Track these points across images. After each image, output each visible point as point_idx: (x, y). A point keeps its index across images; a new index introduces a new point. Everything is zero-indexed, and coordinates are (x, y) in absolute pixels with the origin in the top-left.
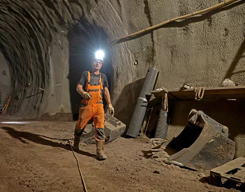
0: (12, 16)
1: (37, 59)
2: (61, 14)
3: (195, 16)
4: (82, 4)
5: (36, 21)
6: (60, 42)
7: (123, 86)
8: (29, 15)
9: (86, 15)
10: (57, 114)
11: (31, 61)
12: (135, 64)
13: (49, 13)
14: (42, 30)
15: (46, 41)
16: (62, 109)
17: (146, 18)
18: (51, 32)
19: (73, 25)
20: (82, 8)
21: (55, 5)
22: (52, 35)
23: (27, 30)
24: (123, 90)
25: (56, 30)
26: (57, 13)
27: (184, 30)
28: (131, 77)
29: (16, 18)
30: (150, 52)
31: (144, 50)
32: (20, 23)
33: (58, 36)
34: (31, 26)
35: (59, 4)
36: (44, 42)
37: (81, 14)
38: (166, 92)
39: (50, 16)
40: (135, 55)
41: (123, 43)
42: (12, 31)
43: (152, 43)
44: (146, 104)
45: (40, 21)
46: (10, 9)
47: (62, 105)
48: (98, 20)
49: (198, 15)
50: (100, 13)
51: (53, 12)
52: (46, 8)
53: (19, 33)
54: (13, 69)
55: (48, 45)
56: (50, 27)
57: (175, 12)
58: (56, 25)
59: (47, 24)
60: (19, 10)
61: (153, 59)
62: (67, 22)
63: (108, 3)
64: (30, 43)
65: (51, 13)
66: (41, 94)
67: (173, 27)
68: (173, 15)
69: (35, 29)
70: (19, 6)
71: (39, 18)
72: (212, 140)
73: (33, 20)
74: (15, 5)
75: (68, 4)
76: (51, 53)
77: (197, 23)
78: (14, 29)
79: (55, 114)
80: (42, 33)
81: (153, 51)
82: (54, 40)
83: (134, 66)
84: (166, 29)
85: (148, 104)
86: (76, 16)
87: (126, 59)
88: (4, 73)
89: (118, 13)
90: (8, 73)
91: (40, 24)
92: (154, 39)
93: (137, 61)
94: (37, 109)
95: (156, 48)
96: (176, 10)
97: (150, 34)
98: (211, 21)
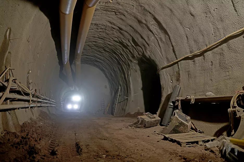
0: (107, 54)
1: (123, 78)
2: (132, 52)
3: (197, 54)
4: (142, 46)
5: (120, 55)
6: (135, 68)
7: (166, 96)
8: (116, 53)
9: (145, 53)
10: (135, 113)
11: (120, 79)
12: (171, 82)
13: (126, 52)
14: (124, 61)
15: (127, 67)
16: (139, 110)
17: (174, 55)
18: (129, 62)
19: (140, 58)
20: (142, 49)
21: (128, 47)
22: (130, 63)
23: (116, 61)
24: (166, 98)
25: (131, 61)
26: (130, 51)
27: (193, 61)
28: (170, 90)
29: (109, 54)
30: (178, 75)
31: (175, 74)
32: (112, 57)
33: (133, 64)
34: (118, 59)
35: (130, 47)
36: (126, 67)
37: (142, 52)
38: (180, 100)
39: (127, 53)
40: (171, 76)
41: (164, 69)
42: (108, 62)
43: (178, 69)
44: (172, 107)
45: (122, 56)
46: (105, 50)
47: (138, 107)
48: (151, 56)
49: (198, 54)
50: (151, 52)
51: (128, 51)
52: (124, 48)
53: (112, 62)
54: (111, 84)
55: (128, 70)
56: (128, 59)
57: (187, 51)
58: (131, 58)
59: (126, 57)
60: (110, 50)
61: (179, 79)
62: (136, 56)
63: (154, 46)
64: (119, 68)
65: (127, 52)
66: (126, 100)
67: (188, 60)
68: (186, 53)
69: (120, 60)
70: (109, 48)
71: (121, 54)
72: (178, 124)
73: (118, 55)
74: (107, 48)
75: (135, 47)
76: (130, 75)
77: (199, 58)
78: (109, 60)
79: (134, 113)
80: (124, 62)
81: (179, 74)
82: (131, 67)
83: (171, 83)
84: (185, 61)
85: (174, 106)
86: (140, 53)
87: (167, 79)
88: (106, 87)
89: (160, 52)
90: (108, 86)
91: (122, 58)
92: (179, 67)
93: (172, 80)
94: (124, 110)
95: (181, 72)
96: (188, 51)
97: (177, 64)
98: (204, 57)
